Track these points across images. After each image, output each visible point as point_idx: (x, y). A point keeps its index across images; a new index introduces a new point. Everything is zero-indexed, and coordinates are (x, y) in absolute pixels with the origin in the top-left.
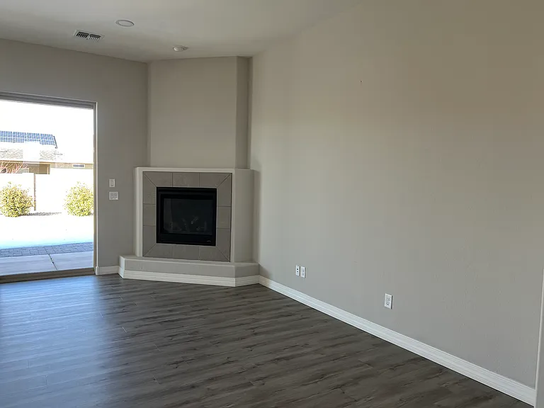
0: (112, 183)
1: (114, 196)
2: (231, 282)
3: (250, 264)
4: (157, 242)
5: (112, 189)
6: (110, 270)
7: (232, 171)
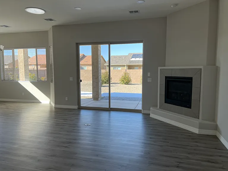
0: (149, 74)
1: (149, 80)
2: (196, 131)
3: (212, 123)
4: (165, 103)
5: (149, 77)
6: (146, 112)
7: (202, 67)
